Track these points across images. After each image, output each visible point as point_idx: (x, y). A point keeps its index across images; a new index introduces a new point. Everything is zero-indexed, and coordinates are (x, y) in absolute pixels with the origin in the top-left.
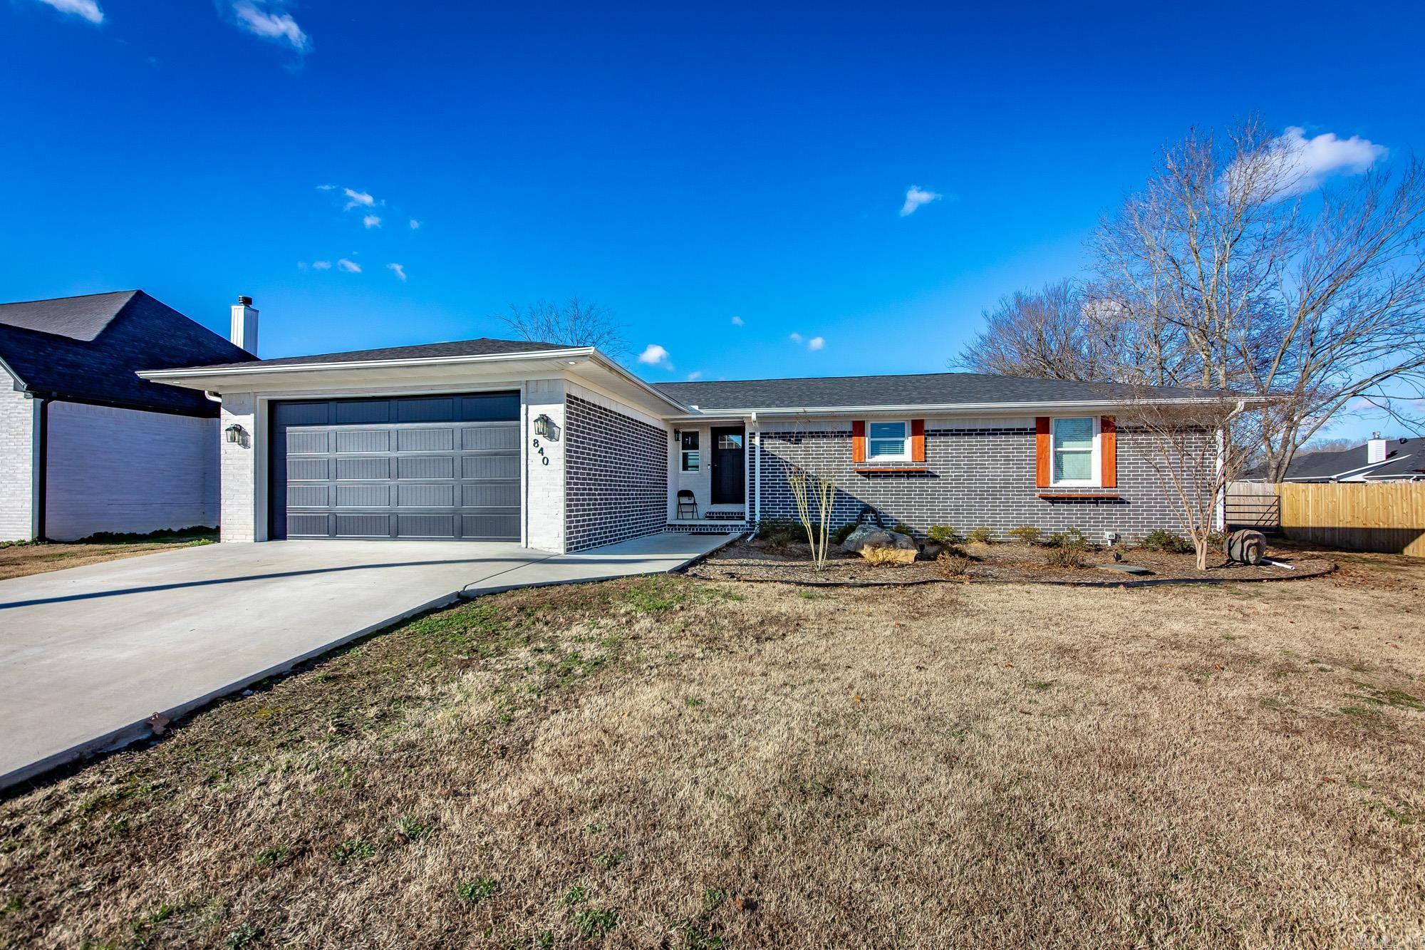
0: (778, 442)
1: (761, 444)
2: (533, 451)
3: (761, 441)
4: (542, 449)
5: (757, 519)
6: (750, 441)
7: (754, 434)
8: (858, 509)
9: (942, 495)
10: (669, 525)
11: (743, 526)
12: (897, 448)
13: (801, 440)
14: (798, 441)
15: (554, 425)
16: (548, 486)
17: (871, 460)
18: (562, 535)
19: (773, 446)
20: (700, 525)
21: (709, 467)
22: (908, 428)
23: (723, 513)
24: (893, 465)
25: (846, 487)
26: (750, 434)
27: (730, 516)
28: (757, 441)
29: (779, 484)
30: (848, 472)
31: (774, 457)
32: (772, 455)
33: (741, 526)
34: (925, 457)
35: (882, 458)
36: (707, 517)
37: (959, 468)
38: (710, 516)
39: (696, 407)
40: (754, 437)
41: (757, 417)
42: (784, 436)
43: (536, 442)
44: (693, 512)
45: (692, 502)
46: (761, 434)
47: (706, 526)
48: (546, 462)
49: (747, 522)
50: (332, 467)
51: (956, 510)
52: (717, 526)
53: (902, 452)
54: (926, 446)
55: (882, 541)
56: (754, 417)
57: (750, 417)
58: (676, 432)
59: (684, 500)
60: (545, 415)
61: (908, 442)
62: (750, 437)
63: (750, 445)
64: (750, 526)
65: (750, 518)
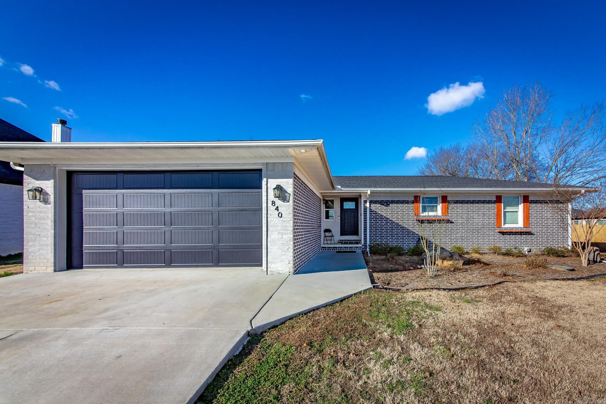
0: (378, 205)
1: (370, 206)
2: (272, 208)
3: (370, 205)
4: (277, 207)
5: (368, 243)
6: (364, 205)
7: (366, 201)
8: (416, 238)
9: (455, 231)
10: (322, 247)
11: (361, 247)
12: (434, 209)
13: (389, 205)
14: (388, 205)
15: (286, 192)
16: (282, 231)
17: (422, 215)
18: (292, 262)
19: (377, 207)
20: (339, 247)
21: (339, 218)
22: (440, 200)
23: (347, 240)
24: (433, 217)
25: (411, 228)
26: (364, 201)
27: (351, 242)
28: (368, 205)
29: (379, 226)
30: (412, 221)
31: (376, 213)
32: (375, 212)
33: (360, 247)
34: (448, 213)
35: (426, 214)
36: (339, 242)
37: (463, 219)
38: (341, 242)
39: (339, 187)
40: (366, 203)
41: (371, 193)
42: (381, 203)
43: (273, 203)
44: (331, 240)
45: (331, 235)
46: (370, 201)
47: (342, 247)
48: (280, 215)
49: (362, 245)
50: (120, 218)
51: (461, 238)
52: (347, 247)
53: (436, 211)
54: (448, 208)
55: (447, 256)
56: (369, 192)
57: (367, 193)
58: (324, 200)
59: (327, 234)
60: (280, 185)
61: (440, 207)
62: (364, 203)
63: (364, 206)
64: (364, 247)
65: (364, 244)
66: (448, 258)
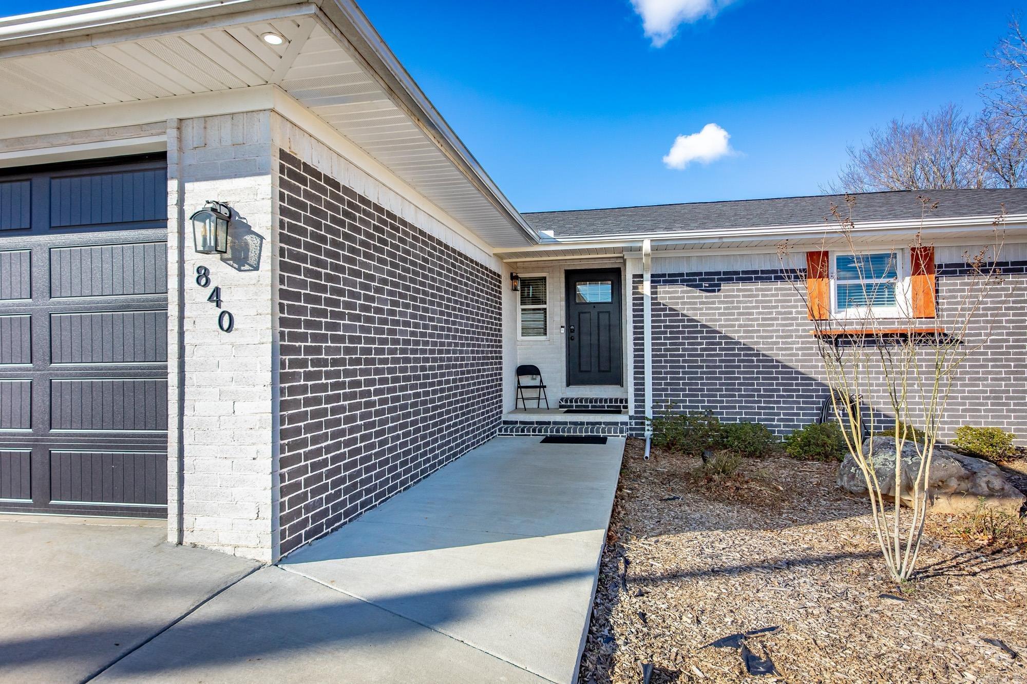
0: (680, 290)
1: (652, 293)
2: (197, 295)
3: (652, 287)
4: (217, 291)
5: (649, 413)
6: (634, 288)
7: (641, 276)
8: (817, 397)
9: (967, 373)
10: (505, 422)
11: (626, 424)
12: (885, 295)
13: (719, 285)
14: (713, 287)
15: (248, 229)
16: (233, 387)
17: (841, 316)
18: (267, 513)
19: (670, 294)
20: (555, 423)
21: (563, 330)
22: (903, 263)
23: (586, 400)
24: (879, 323)
25: (797, 361)
26: (635, 276)
27: (597, 407)
28: (646, 288)
29: (683, 356)
30: (801, 337)
31: (674, 313)
32: (671, 309)
33: (622, 423)
34: (938, 310)
35: (854, 313)
36: (561, 407)
37: (999, 328)
38: (568, 406)
39: (550, 233)
40: (642, 282)
41: (654, 249)
42: (693, 280)
43: (203, 275)
44: (539, 399)
45: (537, 383)
46: (652, 276)
47: (565, 423)
48: (227, 323)
49: (631, 418)
51: (995, 398)
52: (582, 423)
53: (892, 300)
54: (937, 291)
55: (950, 476)
56: (647, 246)
57: (640, 249)
58: (513, 277)
59: (526, 380)
60: (225, 205)
61: (904, 287)
62: (634, 282)
63: (634, 293)
64: (636, 424)
65: (636, 412)
66: (954, 484)
